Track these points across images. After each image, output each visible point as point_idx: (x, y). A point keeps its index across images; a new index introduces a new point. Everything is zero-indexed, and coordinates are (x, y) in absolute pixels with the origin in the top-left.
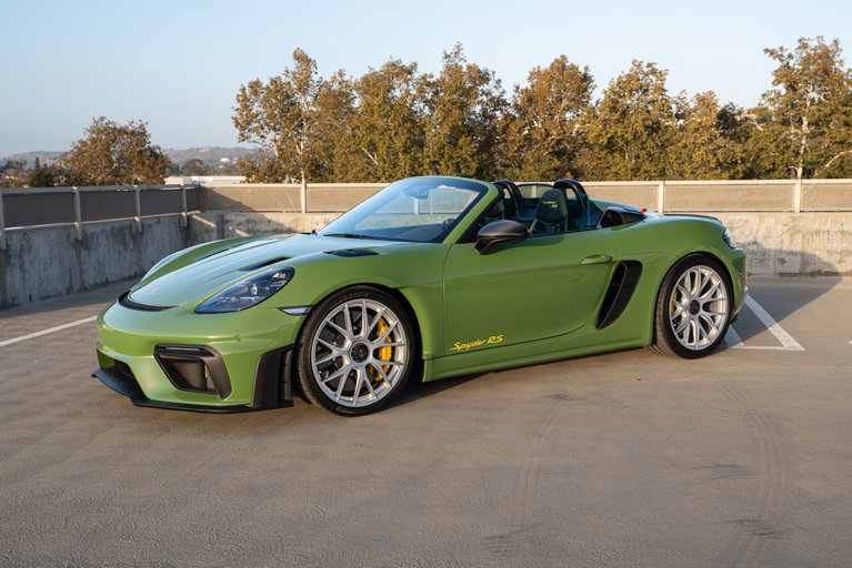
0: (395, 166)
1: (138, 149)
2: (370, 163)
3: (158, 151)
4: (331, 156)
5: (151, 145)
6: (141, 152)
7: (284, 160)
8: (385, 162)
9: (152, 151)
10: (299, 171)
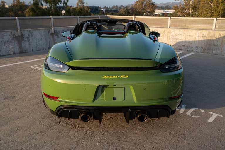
0: (218, 7)
1: (149, 3)
2: (211, 6)
3: (154, 4)
4: (199, 4)
5: (153, 2)
6: (150, 4)
7: (186, 5)
8: (215, 6)
9: (152, 3)
10: (190, 8)
